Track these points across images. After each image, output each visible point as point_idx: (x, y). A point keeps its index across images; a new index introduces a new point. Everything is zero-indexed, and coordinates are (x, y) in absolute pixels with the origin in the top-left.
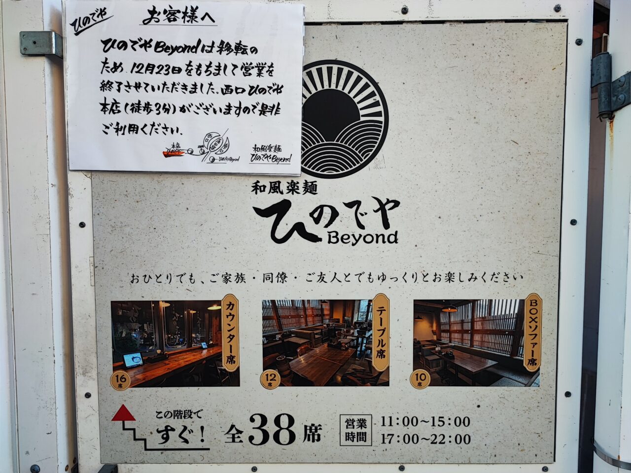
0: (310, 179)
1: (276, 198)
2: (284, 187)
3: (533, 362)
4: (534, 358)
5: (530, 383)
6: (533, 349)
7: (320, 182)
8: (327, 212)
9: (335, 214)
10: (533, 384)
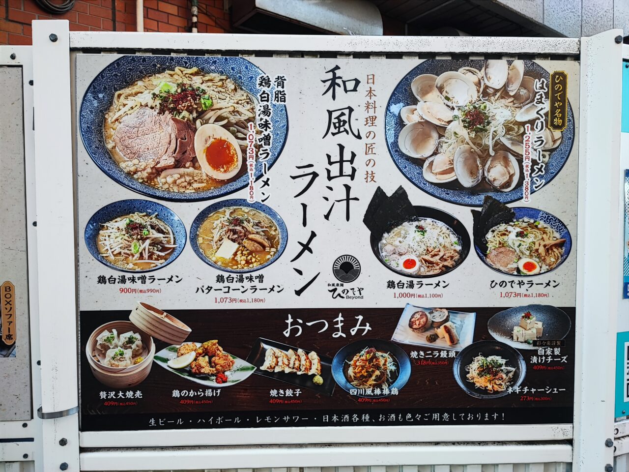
3: (9, 337)
4: (11, 334)
5: (8, 354)
6: (9, 327)
10: (10, 355)
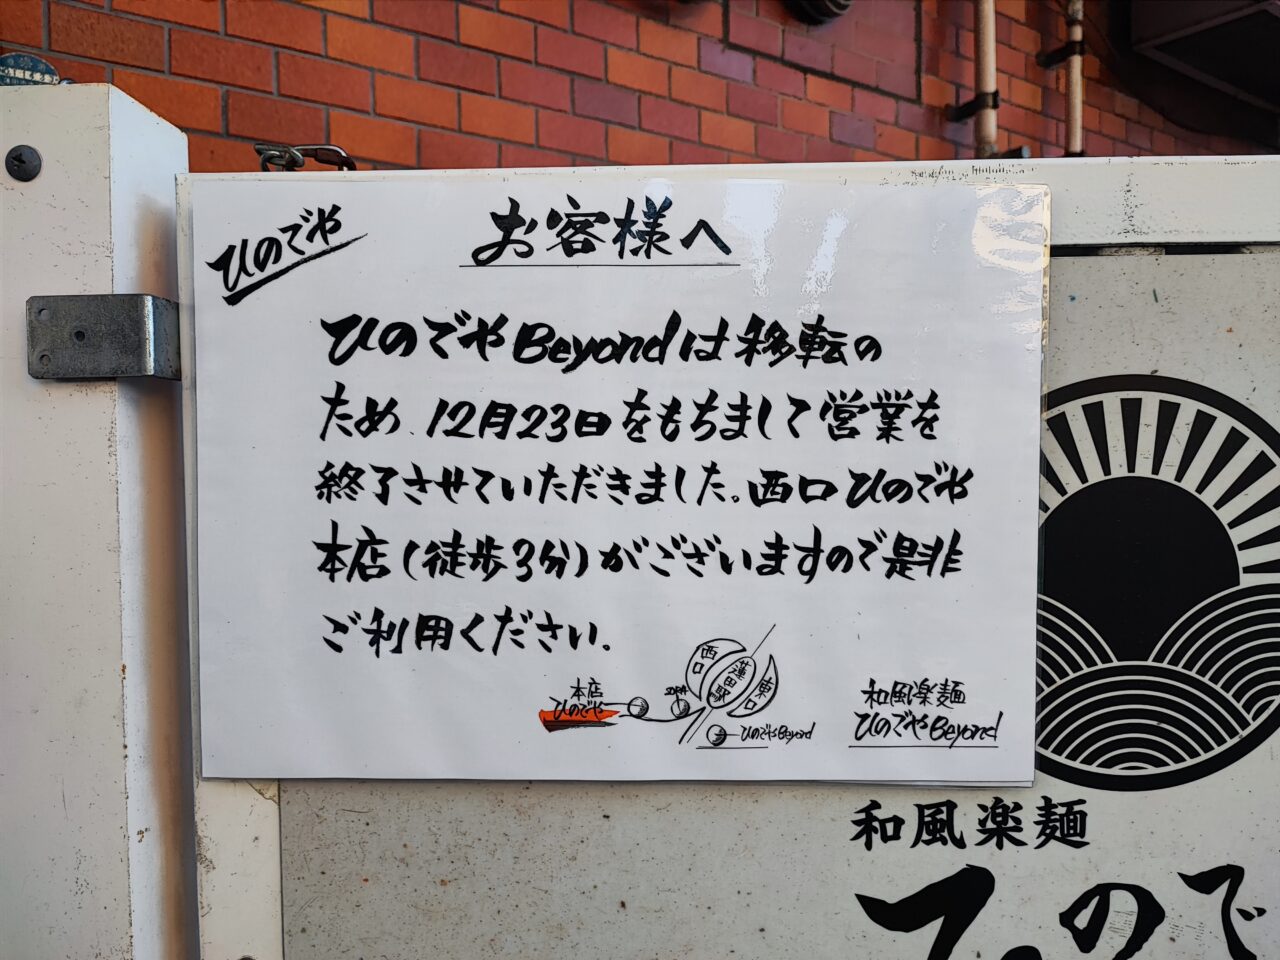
0: (1063, 792)
1: (940, 863)
2: (966, 822)
7: (1097, 802)
8: (1123, 910)
9: (1150, 914)
